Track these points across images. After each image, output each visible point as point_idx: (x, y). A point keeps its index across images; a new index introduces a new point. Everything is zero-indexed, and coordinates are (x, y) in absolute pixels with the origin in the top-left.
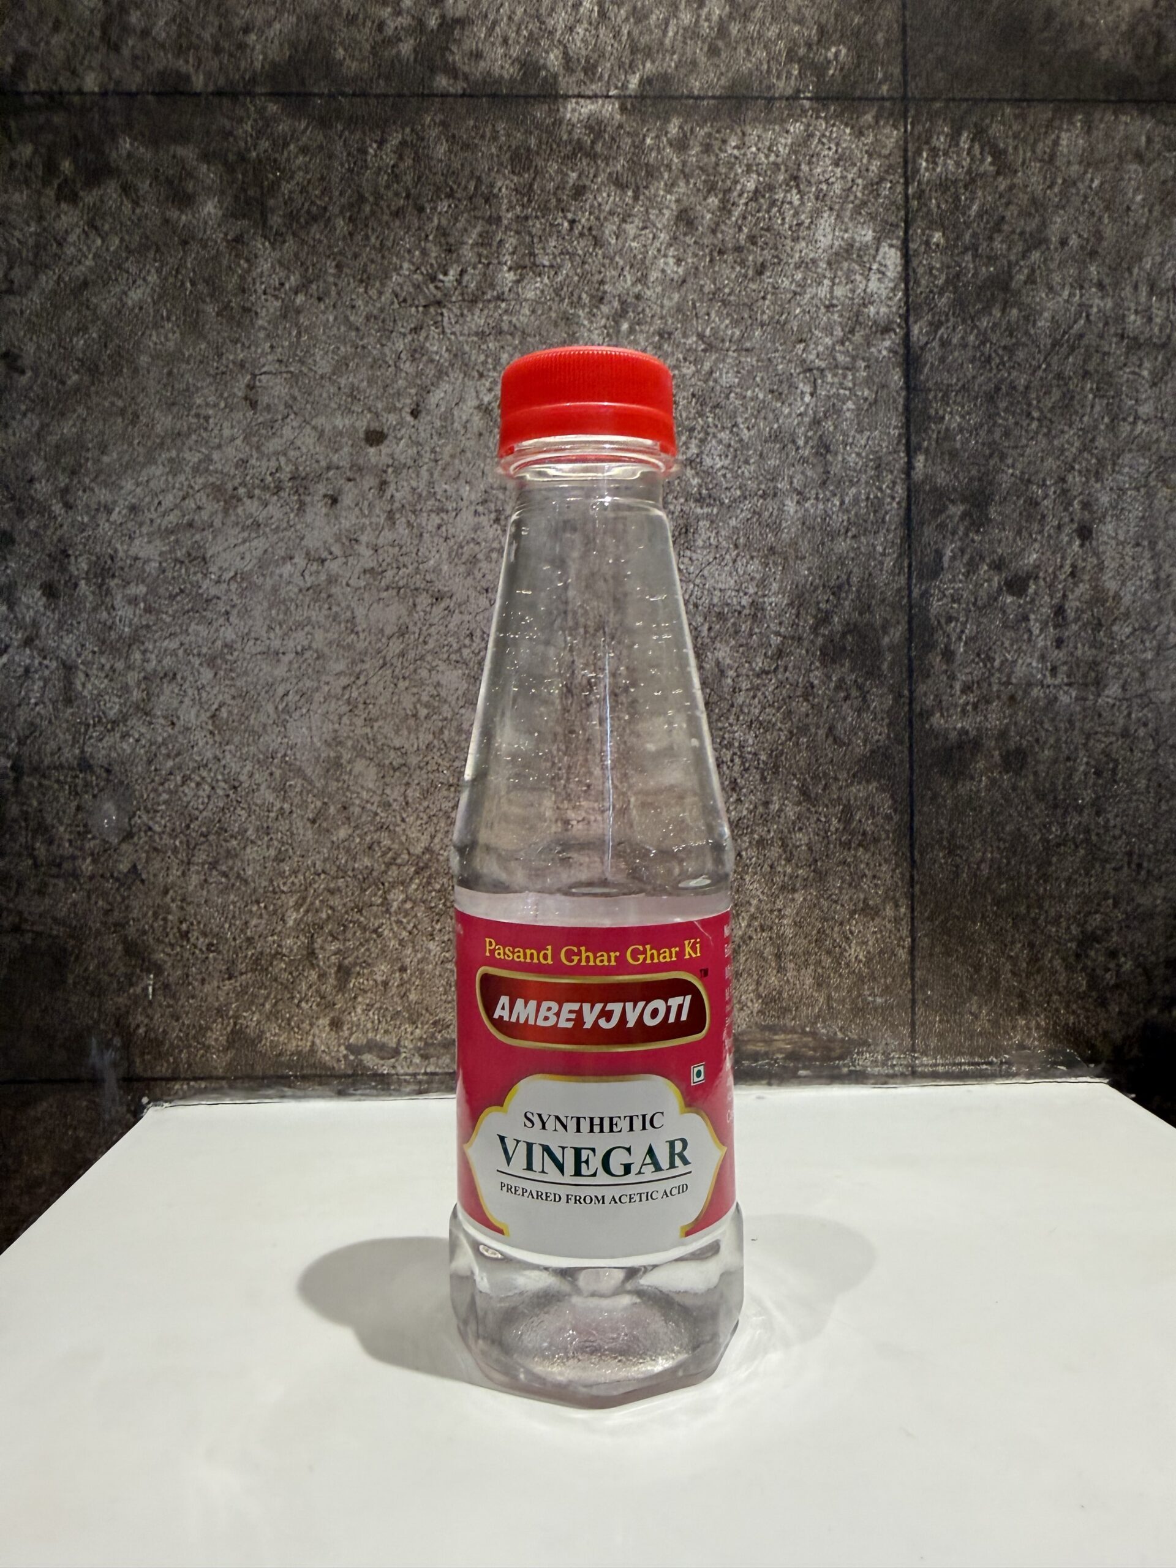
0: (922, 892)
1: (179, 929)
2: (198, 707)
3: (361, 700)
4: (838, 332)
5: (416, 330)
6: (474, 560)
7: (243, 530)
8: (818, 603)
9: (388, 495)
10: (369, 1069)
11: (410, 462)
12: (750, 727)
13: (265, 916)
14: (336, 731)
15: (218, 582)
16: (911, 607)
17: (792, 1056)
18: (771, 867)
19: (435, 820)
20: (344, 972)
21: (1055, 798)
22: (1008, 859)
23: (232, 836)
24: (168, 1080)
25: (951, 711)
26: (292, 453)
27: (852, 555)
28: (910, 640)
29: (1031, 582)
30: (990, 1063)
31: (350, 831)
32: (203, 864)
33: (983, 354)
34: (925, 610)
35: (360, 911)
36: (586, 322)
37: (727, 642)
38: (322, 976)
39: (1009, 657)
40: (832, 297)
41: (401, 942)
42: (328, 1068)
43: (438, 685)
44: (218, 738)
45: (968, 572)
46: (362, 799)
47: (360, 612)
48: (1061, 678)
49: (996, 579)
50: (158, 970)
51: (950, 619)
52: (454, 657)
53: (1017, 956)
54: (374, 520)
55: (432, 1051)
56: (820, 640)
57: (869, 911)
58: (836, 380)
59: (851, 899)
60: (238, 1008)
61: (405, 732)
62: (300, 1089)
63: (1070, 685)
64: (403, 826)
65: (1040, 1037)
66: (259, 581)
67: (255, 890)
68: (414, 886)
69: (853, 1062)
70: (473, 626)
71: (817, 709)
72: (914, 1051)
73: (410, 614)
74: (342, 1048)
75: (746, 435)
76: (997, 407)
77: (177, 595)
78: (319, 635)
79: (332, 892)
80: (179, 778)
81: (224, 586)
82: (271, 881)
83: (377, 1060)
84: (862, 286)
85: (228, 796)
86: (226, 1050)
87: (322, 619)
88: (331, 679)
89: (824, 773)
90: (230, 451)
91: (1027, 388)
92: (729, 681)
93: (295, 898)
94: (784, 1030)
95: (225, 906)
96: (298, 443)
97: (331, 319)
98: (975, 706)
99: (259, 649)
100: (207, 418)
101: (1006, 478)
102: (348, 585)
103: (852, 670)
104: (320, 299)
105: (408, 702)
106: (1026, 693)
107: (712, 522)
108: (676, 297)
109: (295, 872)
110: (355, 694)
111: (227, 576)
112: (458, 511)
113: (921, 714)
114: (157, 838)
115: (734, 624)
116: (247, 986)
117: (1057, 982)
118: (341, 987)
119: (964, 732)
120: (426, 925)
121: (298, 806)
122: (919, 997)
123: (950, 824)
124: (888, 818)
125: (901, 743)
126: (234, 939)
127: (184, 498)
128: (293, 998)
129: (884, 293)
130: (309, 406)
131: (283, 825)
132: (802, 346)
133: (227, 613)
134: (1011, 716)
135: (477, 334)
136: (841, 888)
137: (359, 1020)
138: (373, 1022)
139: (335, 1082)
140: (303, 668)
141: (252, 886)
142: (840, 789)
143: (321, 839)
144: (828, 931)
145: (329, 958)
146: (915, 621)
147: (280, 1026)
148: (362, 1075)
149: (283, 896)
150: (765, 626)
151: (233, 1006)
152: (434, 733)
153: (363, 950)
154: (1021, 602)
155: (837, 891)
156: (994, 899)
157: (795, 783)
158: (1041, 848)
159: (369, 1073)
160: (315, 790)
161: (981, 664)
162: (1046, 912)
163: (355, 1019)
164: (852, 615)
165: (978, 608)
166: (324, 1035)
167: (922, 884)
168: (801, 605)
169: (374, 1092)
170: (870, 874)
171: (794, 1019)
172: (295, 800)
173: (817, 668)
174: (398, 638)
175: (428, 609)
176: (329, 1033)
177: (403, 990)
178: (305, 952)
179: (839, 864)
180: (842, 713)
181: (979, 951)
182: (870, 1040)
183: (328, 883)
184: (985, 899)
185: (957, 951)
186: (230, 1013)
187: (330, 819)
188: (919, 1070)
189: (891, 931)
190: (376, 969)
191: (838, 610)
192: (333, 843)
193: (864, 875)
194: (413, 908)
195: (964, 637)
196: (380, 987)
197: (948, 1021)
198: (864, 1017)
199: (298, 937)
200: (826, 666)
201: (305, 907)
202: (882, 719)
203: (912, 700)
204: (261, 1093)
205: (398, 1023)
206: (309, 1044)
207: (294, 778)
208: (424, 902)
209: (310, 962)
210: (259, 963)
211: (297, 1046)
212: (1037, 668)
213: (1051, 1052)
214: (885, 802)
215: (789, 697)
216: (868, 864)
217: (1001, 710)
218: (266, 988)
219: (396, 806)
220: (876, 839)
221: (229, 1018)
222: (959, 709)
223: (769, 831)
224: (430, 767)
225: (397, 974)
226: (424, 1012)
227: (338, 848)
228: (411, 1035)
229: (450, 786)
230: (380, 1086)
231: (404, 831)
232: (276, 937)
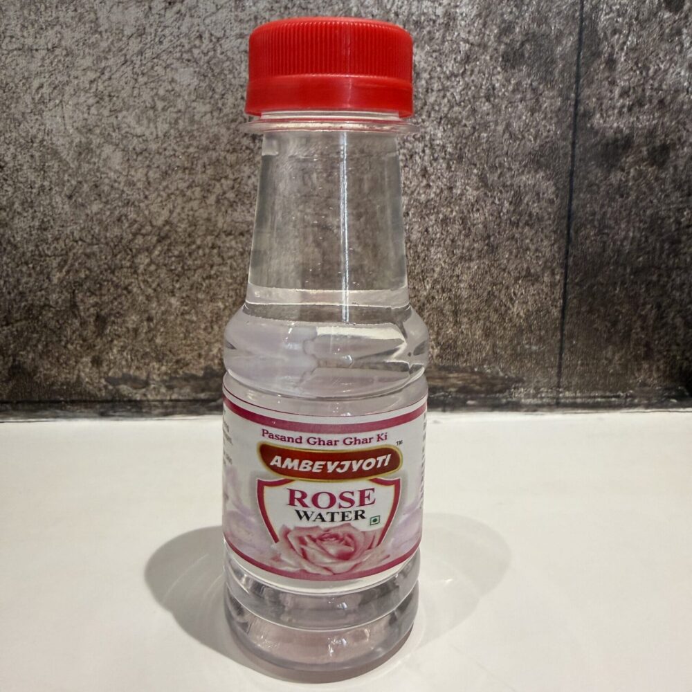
0: (576, 264)
3: (106, 93)
8: (502, 15)
10: (124, 396)
13: (34, 275)
14: (86, 120)
16: (582, 20)
17: (462, 390)
18: (453, 241)
19: (173, 197)
20: (101, 321)
22: (647, 238)
25: (610, 113)
28: (579, 50)
30: (618, 397)
31: (101, 206)
34: (594, 23)
35: (113, 272)
37: (423, 48)
38: (83, 323)
39: (662, 66)
41: (148, 298)
42: (93, 396)
43: (173, 81)
46: (109, 178)
47: (102, 15)
51: (615, 32)
52: (186, 56)
55: (175, 383)
56: (503, 47)
57: (530, 277)
59: (516, 268)
60: (15, 347)
61: (145, 122)
62: (70, 411)
64: (146, 202)
65: (659, 377)
67: (24, 254)
68: (157, 253)
69: (510, 395)
70: (202, 28)
71: (497, 109)
72: (559, 387)
73: (146, 16)
74: (103, 381)
78: (67, 33)
79: (88, 256)
82: (37, 246)
83: (131, 390)
86: (7, 381)
87: (69, 19)
88: (79, 73)
92: (423, 82)
93: (59, 259)
94: (458, 370)
98: (630, 109)
99: (15, 46)
103: (529, 75)
105: (147, 96)
106: (673, 99)
109: (57, 239)
110: (101, 88)
113: (584, 115)
115: (429, 32)
116: (22, 331)
117: (676, 335)
118: (100, 333)
119: (618, 130)
120: (168, 284)
121: (57, 185)
122: (567, 345)
124: (551, 202)
125: (565, 139)
126: (9, 293)
128: (60, 341)
131: (45, 200)
134: (659, 117)
136: (508, 260)
137: (115, 358)
138: (127, 360)
139: (98, 406)
140: (54, 64)
141: (21, 250)
142: (512, 177)
143: (77, 212)
144: (496, 293)
145: (88, 309)
146: (585, 32)
147: (51, 363)
148: (120, 401)
149: (48, 258)
150: (456, 34)
151: (12, 346)
152: (170, 123)
153: (116, 303)
154: (677, 18)
155: (505, 262)
156: (632, 269)
157: (475, 171)
158: (673, 229)
159: (125, 399)
160: (70, 171)
161: (638, 72)
162: (673, 280)
163: (112, 358)
164: (531, 26)
165: (639, 22)
166: (87, 370)
167: (575, 256)
168: (487, 16)
169: (130, 414)
170: (533, 247)
171: (466, 361)
172: (54, 179)
173: (499, 73)
174: (136, 38)
175: (162, 12)
176: (91, 369)
177: (150, 335)
178: (68, 305)
179: (508, 239)
180: (518, 113)
181: (616, 311)
182: (525, 379)
183: (85, 249)
184: (625, 269)
185: (599, 310)
186: (10, 352)
187: (84, 195)
188: (563, 401)
189: (547, 294)
190: (127, 319)
191: (519, 21)
192: (87, 215)
193: (528, 249)
194: (156, 270)
195: (625, 47)
196: (131, 333)
197: (588, 365)
198: (521, 361)
199: (62, 292)
200: (506, 71)
201: (66, 268)
202: (551, 118)
203: (577, 102)
204: (39, 413)
205: (147, 361)
206: (75, 377)
207: (52, 159)
208: (165, 265)
209: (73, 312)
210: (31, 313)
211: (66, 378)
212: (684, 76)
213: (667, 389)
214: (549, 189)
215: (474, 97)
216: (531, 240)
217: (651, 112)
218: (37, 332)
219: (140, 185)
220: (540, 219)
221: (9, 356)
222: (616, 111)
223: (452, 211)
224: (167, 153)
225: (145, 323)
226: (168, 353)
227: (92, 220)
228: (158, 370)
229: (185, 169)
230: (134, 410)
231: (147, 206)
232: (43, 292)
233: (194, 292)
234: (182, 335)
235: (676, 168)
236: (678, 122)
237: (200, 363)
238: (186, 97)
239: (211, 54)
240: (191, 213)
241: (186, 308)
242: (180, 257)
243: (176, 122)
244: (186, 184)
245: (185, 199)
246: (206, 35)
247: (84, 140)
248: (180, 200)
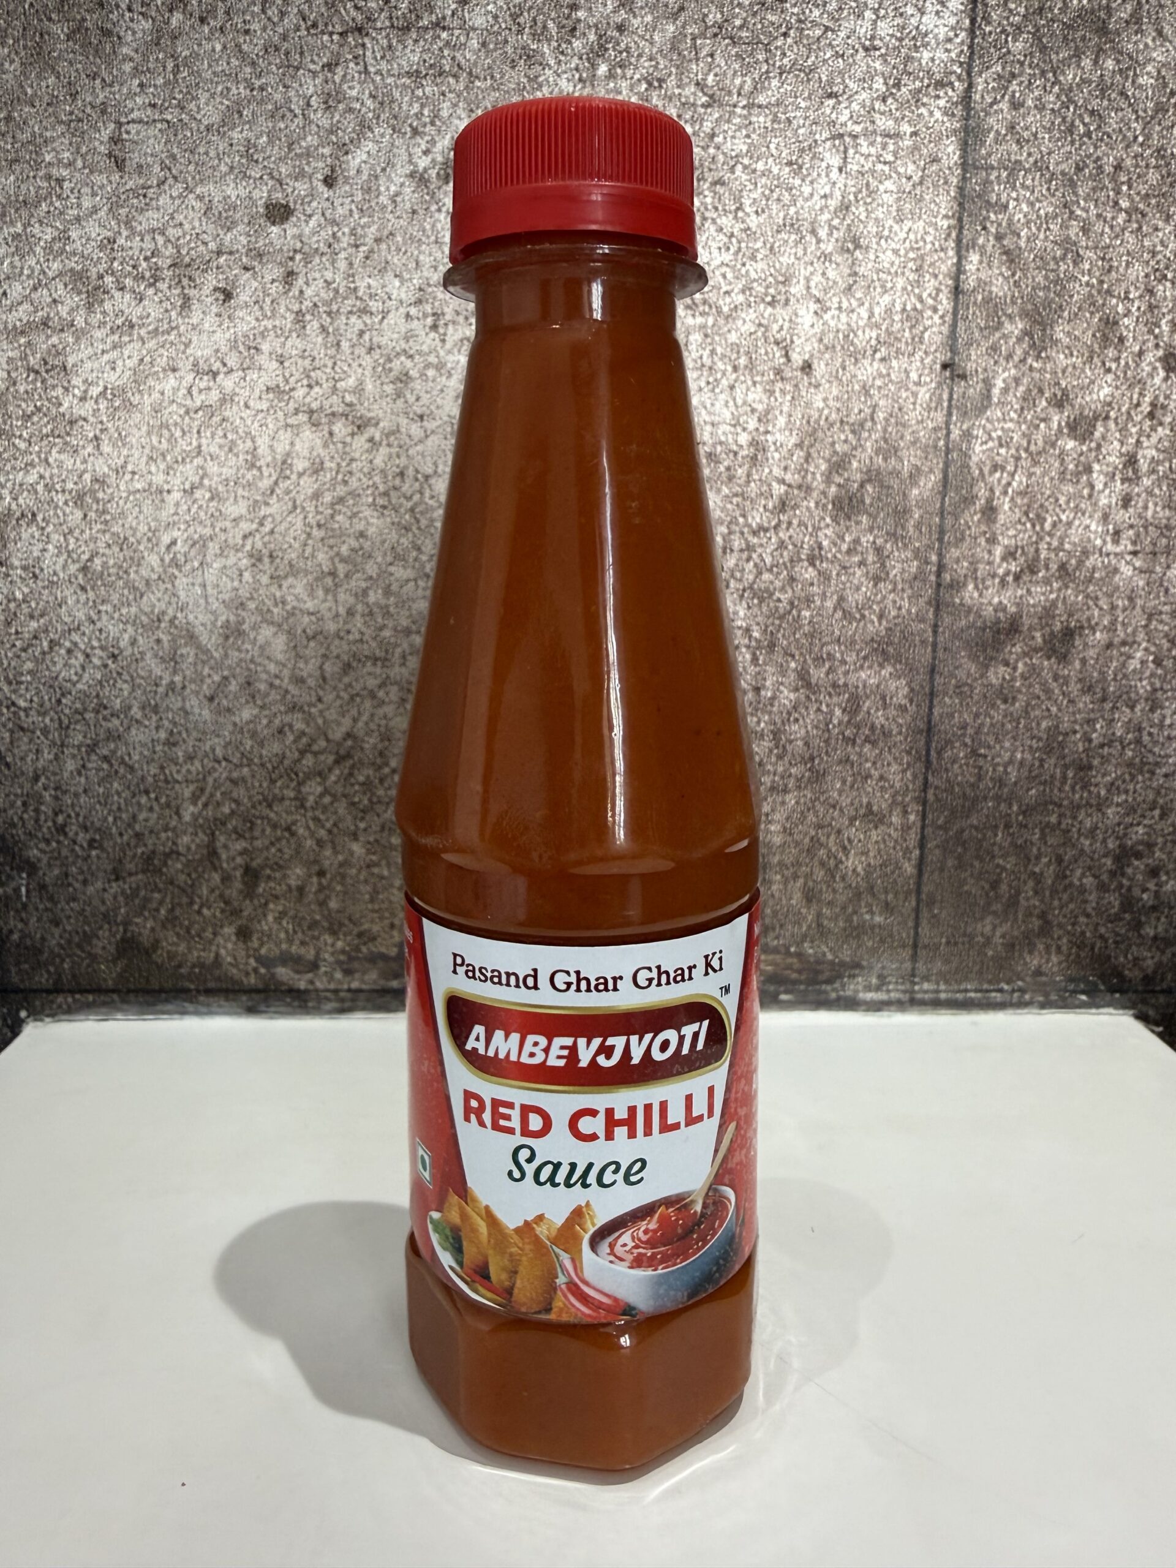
0: (938, 800)
1: (54, 822)
2: (65, 556)
3: (266, 552)
4: (879, 85)
5: (330, 66)
6: (404, 378)
7: (112, 331)
8: (833, 444)
9: (295, 291)
10: (282, 983)
11: (323, 248)
12: (742, 597)
13: (156, 808)
14: (236, 589)
15: (83, 399)
16: (948, 451)
17: (773, 979)
19: (358, 699)
20: (252, 875)
21: (1104, 690)
22: (1042, 761)
23: (112, 715)
24: (48, 992)
25: (989, 583)
26: (172, 232)
27: (878, 383)
28: (943, 494)
29: (1099, 424)
31: (255, 711)
32: (79, 747)
33: (1064, 119)
34: (965, 456)
35: (270, 806)
36: (552, 62)
38: (226, 879)
39: (1064, 517)
40: (873, 38)
41: (320, 843)
42: (237, 982)
43: (361, 535)
44: (91, 594)
45: (1022, 409)
46: (267, 672)
47: (263, 443)
48: (1125, 545)
49: (1056, 418)
50: (32, 868)
51: (995, 467)
52: (381, 501)
53: (1042, 873)
54: (277, 323)
55: (356, 965)
56: (833, 489)
57: (872, 817)
58: (873, 151)
59: (852, 804)
60: (127, 912)
61: (320, 593)
62: (203, 1005)
63: (1135, 553)
64: (320, 706)
65: (1060, 963)
66: (136, 400)
67: (143, 778)
68: (333, 778)
69: (843, 986)
70: (404, 462)
71: (825, 576)
72: (914, 975)
73: (325, 445)
74: (252, 961)
75: (753, 222)
76: (1075, 194)
77: (33, 414)
78: (212, 468)
79: (234, 782)
80: (45, 644)
81: (90, 405)
82: (162, 768)
83: (292, 974)
84: (914, 21)
85: (106, 666)
86: (114, 961)
87: (214, 449)
88: (228, 524)
89: (829, 654)
90: (93, 229)
91: (1118, 167)
92: (720, 538)
93: (192, 787)
95: (107, 795)
96: (180, 218)
97: (218, 47)
98: (1017, 578)
99: (138, 486)
100: (60, 181)
101: (1078, 292)
102: (247, 406)
104: (202, 20)
105: (323, 557)
106: (1080, 563)
107: (706, 336)
108: (672, 28)
110: (259, 545)
111: (95, 391)
112: (385, 314)
113: (951, 586)
114: (22, 714)
115: (728, 469)
116: (138, 888)
117: (1086, 902)
118: (249, 891)
119: (1000, 608)
120: (348, 823)
121: (192, 681)
122: (925, 914)
123: (977, 715)
124: (902, 709)
125: (922, 620)
126: (121, 835)
127: (35, 289)
128: (192, 903)
129: (942, 32)
130: (191, 168)
131: (175, 702)
132: (831, 102)
133: (96, 438)
134: (1060, 590)
135: (409, 74)
136: (840, 792)
137: (270, 929)
138: (287, 932)
139: (244, 998)
140: (193, 510)
141: (140, 773)
142: (846, 673)
143: (221, 720)
144: (823, 839)
145: (233, 859)
146: (952, 469)
147: (178, 935)
148: (275, 991)
149: (177, 786)
150: (767, 470)
151: (122, 911)
152: (356, 595)
153: (273, 850)
154: (1085, 448)
155: (836, 794)
156: (1020, 807)
157: (793, 665)
158: (1081, 749)
159: (283, 988)
160: (212, 662)
161: (1029, 525)
162: (1081, 822)
163: (266, 928)
164: (875, 460)
165: (1031, 454)
166: (230, 946)
167: (936, 788)
168: (812, 446)
169: (290, 1009)
170: (876, 774)
171: (777, 938)
172: (188, 673)
173: (828, 526)
174: (310, 476)
175: (348, 439)
176: (235, 944)
177: (321, 897)
178: (205, 852)
179: (840, 762)
180: (856, 582)
181: (998, 866)
182: (864, 963)
183: (230, 772)
184: (1010, 806)
185: (972, 866)
186: (119, 919)
187: (231, 697)
188: (919, 996)
189: (896, 841)
190: (289, 872)
191: (857, 453)
192: (235, 724)
193: (869, 776)
194: (332, 803)
195: (1010, 491)
196: (295, 893)
197: (956, 944)
198: (858, 937)
199: (196, 834)
200: (838, 524)
201: (204, 799)
202: (903, 590)
203: (941, 568)
204: (159, 1007)
205: (316, 933)
206: (212, 955)
207: (186, 645)
208: (345, 796)
209: (212, 863)
210: (150, 863)
211: (199, 957)
212: (1096, 532)
213: (1071, 980)
214: (898, 690)
215: (792, 561)
216: (874, 763)
217: (1047, 581)
218: (160, 891)
219: (311, 682)
220: (886, 734)
221: (118, 925)
222: (997, 580)
223: (759, 722)
224: (351, 637)
225: (315, 879)
226: (346, 922)
227: (242, 732)
228: (331, 947)
229: (376, 659)
230: (296, 1003)
231: (321, 712)
232: (170, 834)
233: (385, 834)
234: (367, 897)
235: (1084, 661)
236: (1087, 596)
237: (392, 937)
238: (379, 559)
239: (416, 497)
240: (383, 722)
241: (374, 858)
242: (367, 785)
243: (365, 592)
244: (378, 682)
245: (375, 702)
246: (410, 472)
247: (232, 618)
248: (368, 704)
